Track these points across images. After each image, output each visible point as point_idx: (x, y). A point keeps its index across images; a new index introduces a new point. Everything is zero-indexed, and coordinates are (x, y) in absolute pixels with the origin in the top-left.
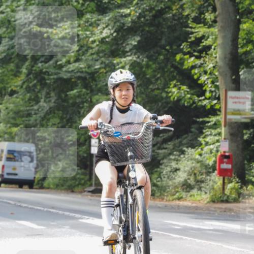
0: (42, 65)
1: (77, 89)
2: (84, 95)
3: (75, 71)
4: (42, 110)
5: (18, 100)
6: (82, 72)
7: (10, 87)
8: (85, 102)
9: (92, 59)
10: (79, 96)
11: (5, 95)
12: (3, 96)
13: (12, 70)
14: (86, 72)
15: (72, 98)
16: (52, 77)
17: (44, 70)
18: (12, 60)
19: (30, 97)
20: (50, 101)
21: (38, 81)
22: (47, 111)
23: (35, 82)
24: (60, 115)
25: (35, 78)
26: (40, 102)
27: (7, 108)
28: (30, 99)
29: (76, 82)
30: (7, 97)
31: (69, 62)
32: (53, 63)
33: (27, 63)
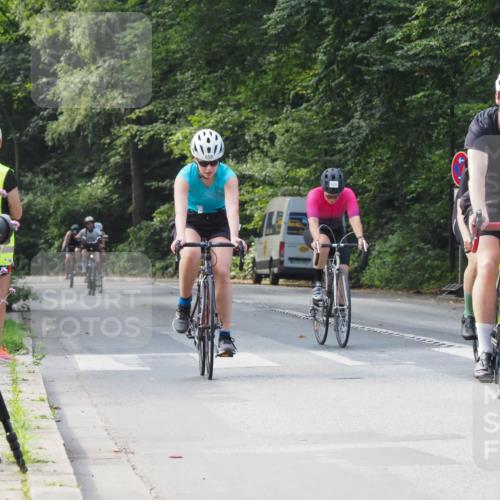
0: (355, 46)
1: (423, 90)
2: (438, 102)
3: (421, 56)
4: (358, 134)
5: (309, 114)
6: (434, 57)
7: (294, 88)
8: (441, 116)
9: (455, 31)
10: (428, 105)
11: (284, 105)
12: (280, 107)
13: (296, 56)
14: (443, 57)
15: (414, 108)
16: (375, 69)
17: (360, 55)
18: (298, 36)
19: (333, 107)
20: (372, 116)
21: (347, 78)
22: (367, 135)
23: (342, 78)
24: (392, 143)
25: (343, 70)
26: (352, 117)
27: (287, 131)
28: (332, 112)
29: (422, 77)
30: (287, 109)
31: (408, 39)
32: (378, 41)
33: (326, 43)
